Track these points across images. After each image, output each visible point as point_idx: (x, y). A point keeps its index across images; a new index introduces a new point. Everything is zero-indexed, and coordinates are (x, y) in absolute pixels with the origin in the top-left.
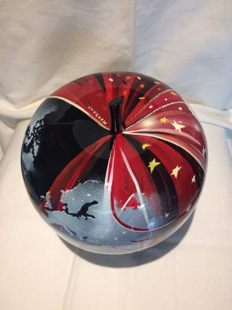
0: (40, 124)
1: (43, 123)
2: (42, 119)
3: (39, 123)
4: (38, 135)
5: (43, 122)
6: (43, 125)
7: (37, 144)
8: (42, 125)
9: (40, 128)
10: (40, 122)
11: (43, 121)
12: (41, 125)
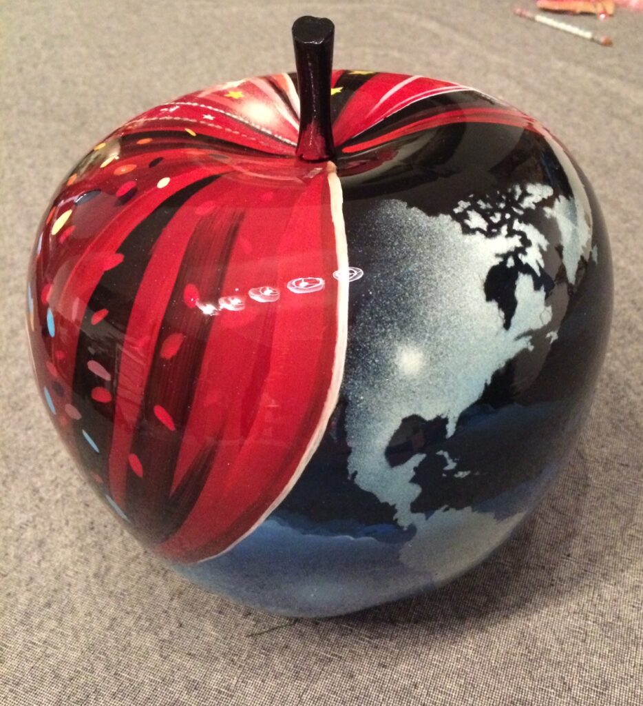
0: (469, 212)
1: (463, 205)
2: (449, 217)
3: (467, 222)
4: (501, 200)
5: (457, 206)
6: (465, 200)
7: (525, 194)
8: (468, 204)
9: (483, 205)
10: (461, 218)
11: (456, 211)
12: (470, 208)
